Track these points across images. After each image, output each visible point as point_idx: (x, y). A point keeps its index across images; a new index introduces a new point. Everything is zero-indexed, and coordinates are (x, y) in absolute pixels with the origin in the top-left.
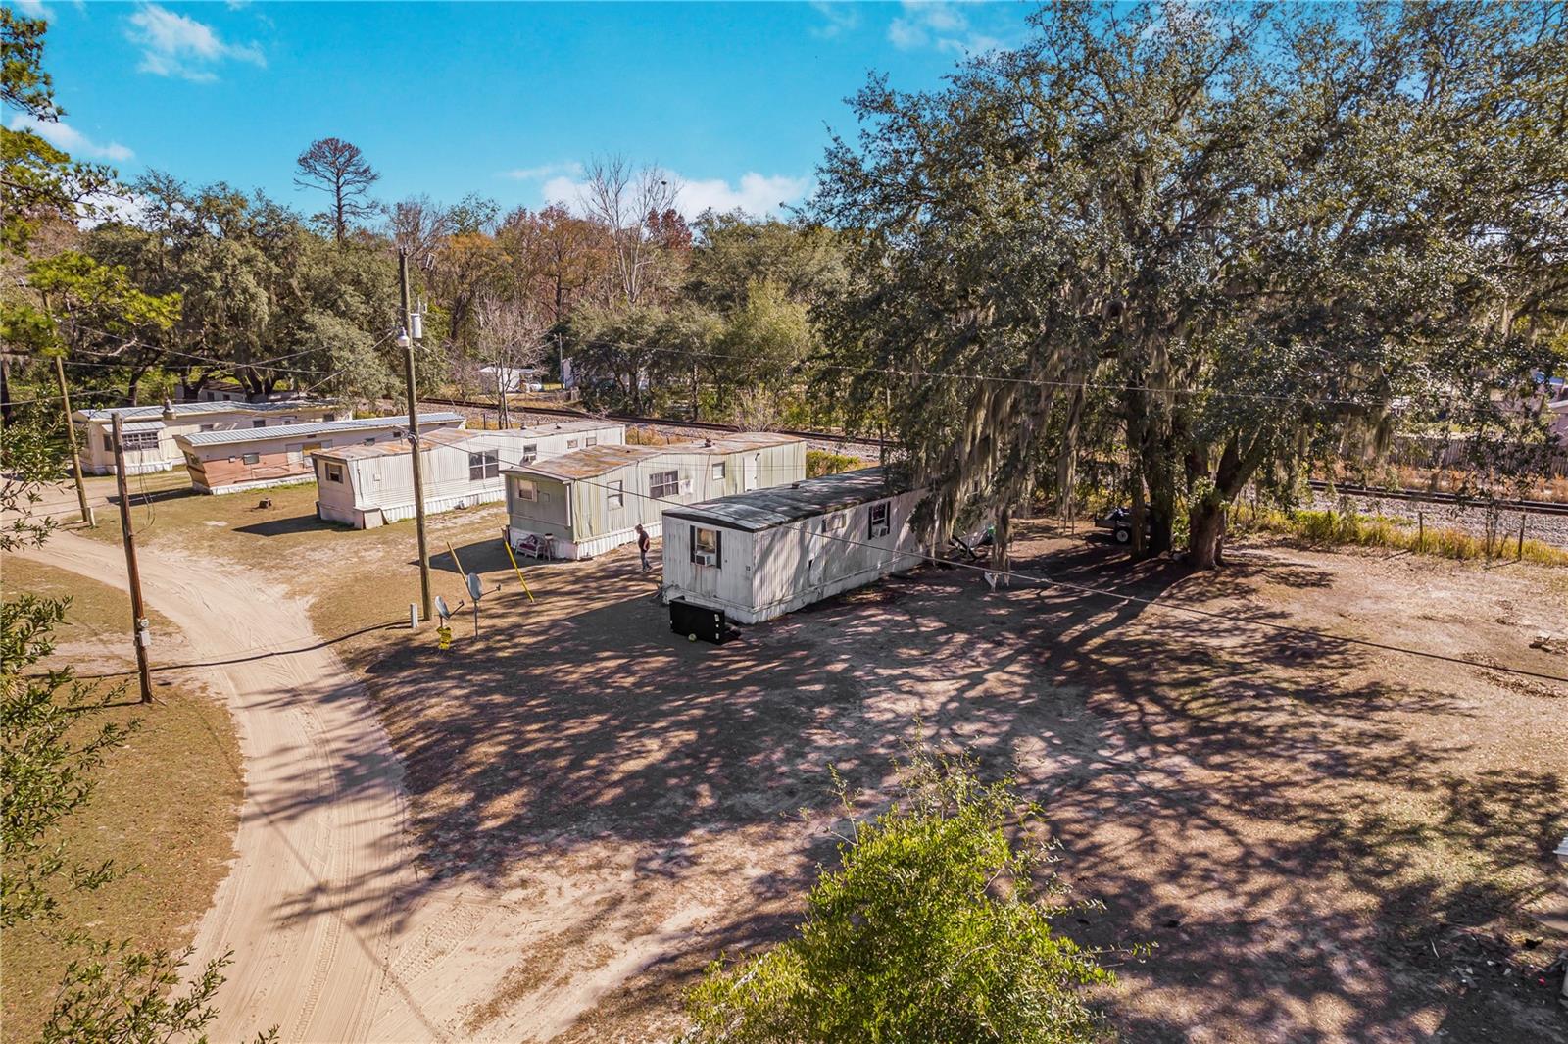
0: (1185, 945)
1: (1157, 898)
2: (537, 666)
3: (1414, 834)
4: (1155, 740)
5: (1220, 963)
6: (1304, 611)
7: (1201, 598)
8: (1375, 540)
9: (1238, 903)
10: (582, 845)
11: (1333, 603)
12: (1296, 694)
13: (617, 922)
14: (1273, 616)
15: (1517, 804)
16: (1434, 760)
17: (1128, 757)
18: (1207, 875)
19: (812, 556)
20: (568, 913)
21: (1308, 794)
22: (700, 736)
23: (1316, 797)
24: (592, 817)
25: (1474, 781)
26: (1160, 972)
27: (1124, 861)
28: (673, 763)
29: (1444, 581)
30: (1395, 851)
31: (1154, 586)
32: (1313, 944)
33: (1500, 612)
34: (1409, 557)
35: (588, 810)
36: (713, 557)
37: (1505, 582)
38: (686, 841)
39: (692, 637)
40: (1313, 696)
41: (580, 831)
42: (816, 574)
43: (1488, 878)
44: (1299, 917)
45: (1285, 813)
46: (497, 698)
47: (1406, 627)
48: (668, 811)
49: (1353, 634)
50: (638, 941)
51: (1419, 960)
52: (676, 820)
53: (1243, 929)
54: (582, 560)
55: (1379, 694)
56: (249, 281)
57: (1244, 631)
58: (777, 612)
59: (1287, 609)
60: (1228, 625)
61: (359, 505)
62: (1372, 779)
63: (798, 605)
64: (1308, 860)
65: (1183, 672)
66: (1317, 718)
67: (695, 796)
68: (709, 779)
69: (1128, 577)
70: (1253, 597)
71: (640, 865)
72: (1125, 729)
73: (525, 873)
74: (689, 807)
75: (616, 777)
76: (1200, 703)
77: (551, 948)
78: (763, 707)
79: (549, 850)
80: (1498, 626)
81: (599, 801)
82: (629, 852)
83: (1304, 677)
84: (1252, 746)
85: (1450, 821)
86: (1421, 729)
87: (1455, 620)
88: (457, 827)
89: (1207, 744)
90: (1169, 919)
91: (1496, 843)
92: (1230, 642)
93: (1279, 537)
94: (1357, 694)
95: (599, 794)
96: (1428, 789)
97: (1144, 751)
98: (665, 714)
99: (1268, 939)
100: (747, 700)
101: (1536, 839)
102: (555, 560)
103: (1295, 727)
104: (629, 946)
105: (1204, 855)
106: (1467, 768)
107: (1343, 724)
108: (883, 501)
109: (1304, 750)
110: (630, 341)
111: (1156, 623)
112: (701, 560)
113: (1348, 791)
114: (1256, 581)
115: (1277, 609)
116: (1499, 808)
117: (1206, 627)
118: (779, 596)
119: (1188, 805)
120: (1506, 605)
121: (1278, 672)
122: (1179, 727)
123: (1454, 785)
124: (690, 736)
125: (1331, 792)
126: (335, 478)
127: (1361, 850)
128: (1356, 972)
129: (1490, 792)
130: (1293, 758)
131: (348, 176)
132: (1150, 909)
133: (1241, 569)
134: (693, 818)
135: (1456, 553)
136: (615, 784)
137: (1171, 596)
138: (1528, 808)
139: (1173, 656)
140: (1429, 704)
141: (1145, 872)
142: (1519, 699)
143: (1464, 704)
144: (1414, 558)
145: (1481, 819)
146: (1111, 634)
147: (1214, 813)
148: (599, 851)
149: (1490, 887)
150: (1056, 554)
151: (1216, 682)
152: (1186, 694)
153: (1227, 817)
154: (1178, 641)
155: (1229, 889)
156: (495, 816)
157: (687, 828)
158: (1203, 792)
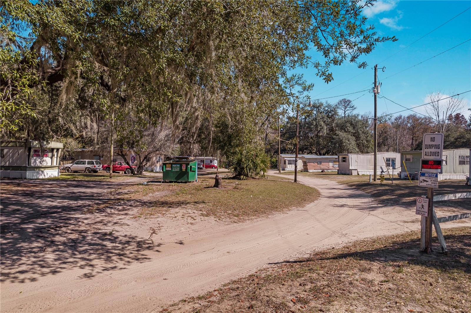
56: (322, 123)
61: (350, 168)
126: (344, 161)
131: (348, 108)
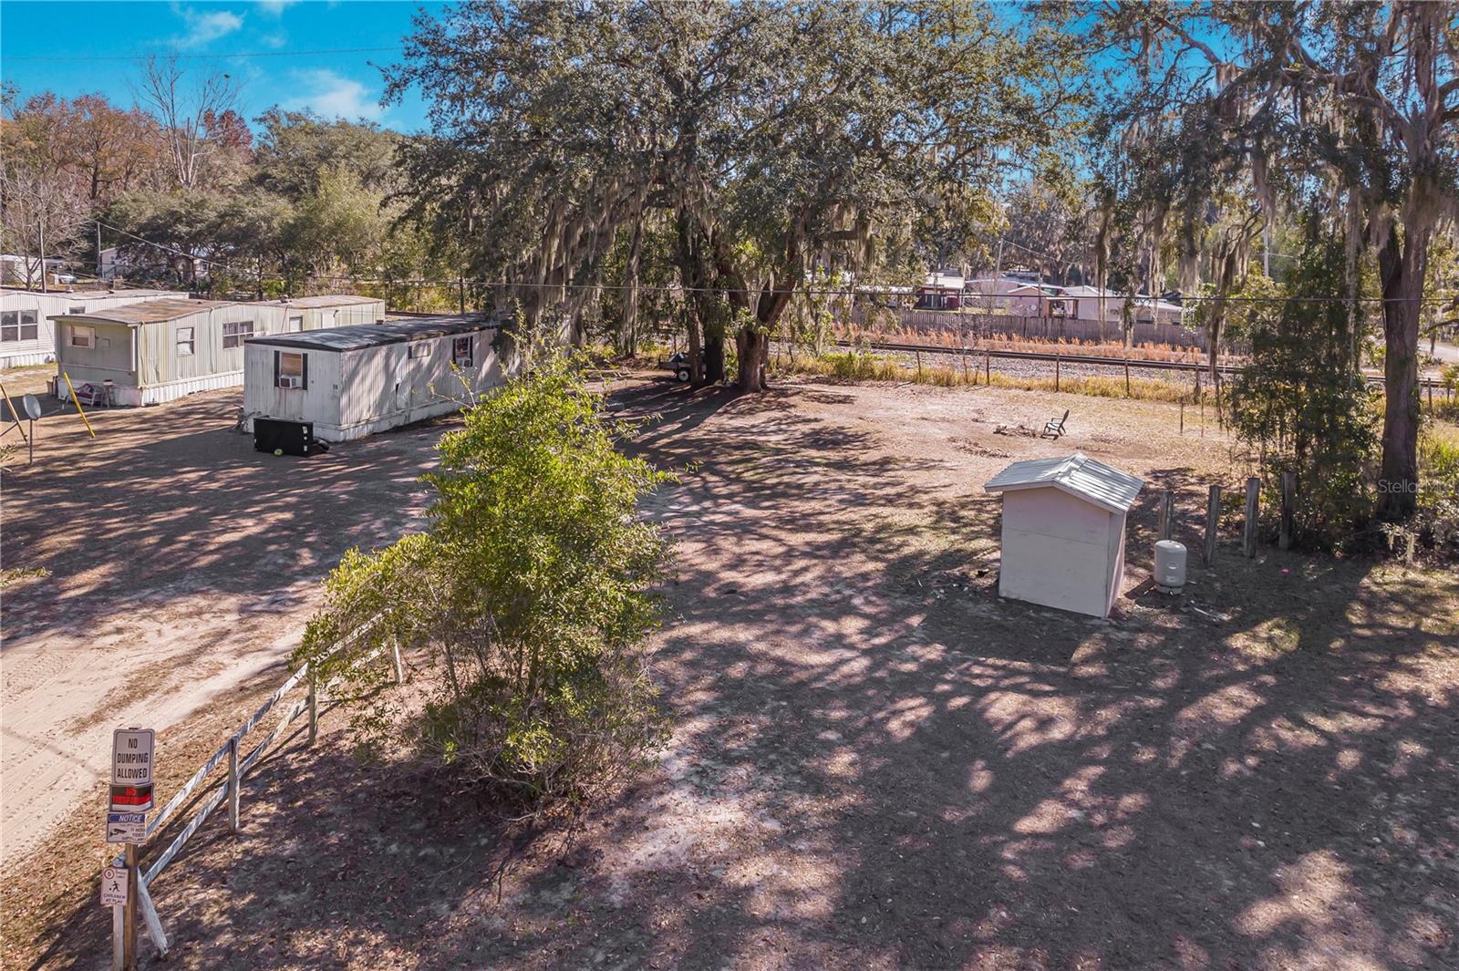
0: (741, 602)
1: (720, 580)
2: (109, 481)
3: (912, 531)
4: (715, 497)
5: (772, 608)
6: (831, 417)
7: (751, 412)
8: (887, 376)
9: (783, 577)
10: (180, 599)
11: (855, 412)
12: (826, 465)
13: (226, 646)
14: (809, 421)
15: (979, 511)
16: (926, 493)
17: (695, 508)
18: (760, 564)
19: (399, 380)
20: (171, 647)
21: (835, 517)
22: (296, 516)
23: (843, 518)
24: (188, 576)
25: (955, 501)
26: (725, 619)
27: (693, 562)
28: (271, 535)
29: (938, 400)
30: (897, 540)
31: (713, 404)
32: (838, 592)
33: (976, 416)
34: (912, 386)
35: (184, 573)
36: (299, 380)
37: (980, 398)
38: (290, 589)
39: (278, 452)
40: (842, 466)
41: (175, 588)
42: (403, 397)
43: (957, 546)
44: (830, 579)
45: (821, 528)
46: (65, 504)
47: (909, 424)
48: (269, 568)
49: (870, 429)
50: (248, 657)
51: (910, 590)
52: (278, 575)
53: (787, 589)
54: (148, 405)
55: (889, 463)
57: (786, 431)
58: (365, 431)
59: (819, 416)
60: (773, 428)
62: (884, 505)
63: (385, 426)
64: (837, 550)
65: (737, 455)
66: (843, 477)
67: (294, 557)
68: (308, 545)
69: (689, 400)
70: (792, 410)
71: (243, 609)
72: (691, 492)
73: (119, 623)
74: (289, 566)
75: (212, 547)
76: (751, 473)
77: (156, 671)
78: (359, 495)
79: (144, 604)
80: (973, 424)
81: (196, 565)
82: (232, 601)
83: (834, 455)
84: (793, 495)
85: (936, 522)
86: (920, 479)
87: (943, 420)
88: (32, 598)
89: (758, 496)
90: (732, 590)
91: (964, 530)
92: (774, 438)
93: (813, 377)
94: (874, 463)
95: (194, 560)
96: (921, 507)
97: (707, 504)
98: (258, 503)
99: (805, 593)
100: (341, 491)
101: (990, 526)
102: (114, 406)
103: (827, 483)
104: (239, 660)
105: (757, 553)
106: (948, 495)
107: (862, 479)
108: (464, 335)
109: (835, 494)
110: (189, 224)
111: (714, 429)
112: (286, 383)
113: (866, 513)
114: (793, 400)
115: (812, 416)
116: (968, 514)
117: (755, 430)
118: (366, 416)
119: (744, 529)
120: (979, 412)
121: (813, 453)
122: (735, 488)
123: (940, 504)
124: (288, 516)
125: (855, 514)
127: (872, 541)
128: (868, 602)
129: (963, 506)
130: (825, 499)
132: (716, 585)
133: (783, 393)
134: (296, 573)
135: (946, 383)
136: (212, 552)
137: (726, 412)
138: (987, 512)
139: (728, 446)
140: (923, 465)
141: (711, 566)
142: (985, 459)
143: (948, 465)
144: (917, 387)
145: (957, 519)
146: (677, 436)
147: (764, 531)
148: (200, 601)
149: (959, 551)
150: (627, 390)
151: (764, 460)
152: (740, 468)
153: (775, 533)
154: (732, 438)
155: (778, 570)
156: (78, 587)
157: (290, 580)
158: (756, 521)
